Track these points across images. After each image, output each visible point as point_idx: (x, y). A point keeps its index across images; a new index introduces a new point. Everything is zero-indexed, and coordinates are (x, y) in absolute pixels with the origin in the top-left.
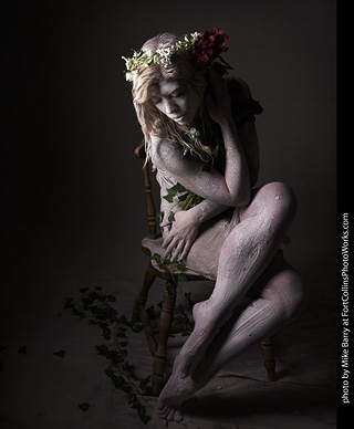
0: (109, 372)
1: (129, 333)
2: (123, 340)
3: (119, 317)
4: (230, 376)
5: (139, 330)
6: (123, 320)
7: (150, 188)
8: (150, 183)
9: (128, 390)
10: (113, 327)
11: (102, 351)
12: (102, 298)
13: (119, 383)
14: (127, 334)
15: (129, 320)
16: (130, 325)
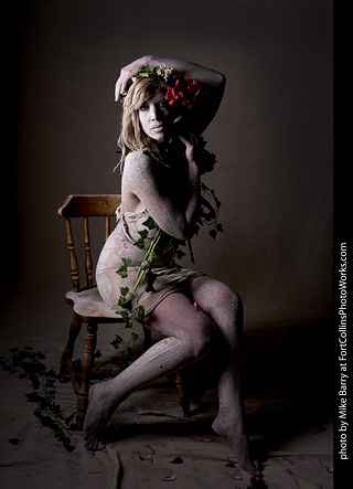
0: (37, 414)
1: (57, 383)
2: (51, 389)
3: (47, 371)
4: (148, 414)
5: (66, 381)
6: (52, 373)
7: (72, 245)
8: (72, 240)
9: (54, 427)
10: (42, 379)
11: (32, 398)
12: (32, 356)
13: (46, 422)
14: (55, 384)
15: (58, 373)
16: (58, 377)
